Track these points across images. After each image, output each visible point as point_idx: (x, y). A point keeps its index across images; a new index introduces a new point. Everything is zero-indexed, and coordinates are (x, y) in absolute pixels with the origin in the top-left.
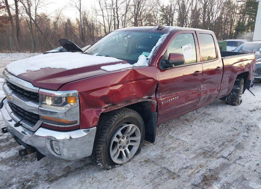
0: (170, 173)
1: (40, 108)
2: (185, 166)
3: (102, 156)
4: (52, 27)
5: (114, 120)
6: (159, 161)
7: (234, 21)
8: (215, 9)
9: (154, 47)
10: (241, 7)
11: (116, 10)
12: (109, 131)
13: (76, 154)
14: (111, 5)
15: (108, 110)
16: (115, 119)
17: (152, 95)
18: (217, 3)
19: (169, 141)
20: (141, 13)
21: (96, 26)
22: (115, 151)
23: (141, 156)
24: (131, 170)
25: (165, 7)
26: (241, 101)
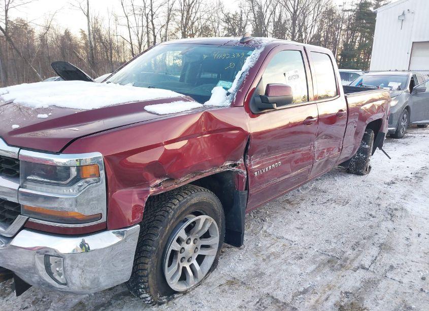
0: (278, 304)
1: (21, 189)
2: (301, 289)
3: (150, 280)
4: (37, 43)
5: (173, 209)
6: (254, 282)
7: (339, 41)
8: (309, 21)
9: (240, 73)
10: (350, 19)
11: (150, 17)
12: (163, 232)
13: (98, 278)
14: (143, 9)
15: (163, 190)
16: (173, 206)
17: (237, 160)
18: (313, 12)
19: (265, 242)
20: (193, 23)
21: (117, 44)
22: (174, 267)
23: (219, 273)
24: (204, 302)
25: (231, 16)
26: (370, 167)
